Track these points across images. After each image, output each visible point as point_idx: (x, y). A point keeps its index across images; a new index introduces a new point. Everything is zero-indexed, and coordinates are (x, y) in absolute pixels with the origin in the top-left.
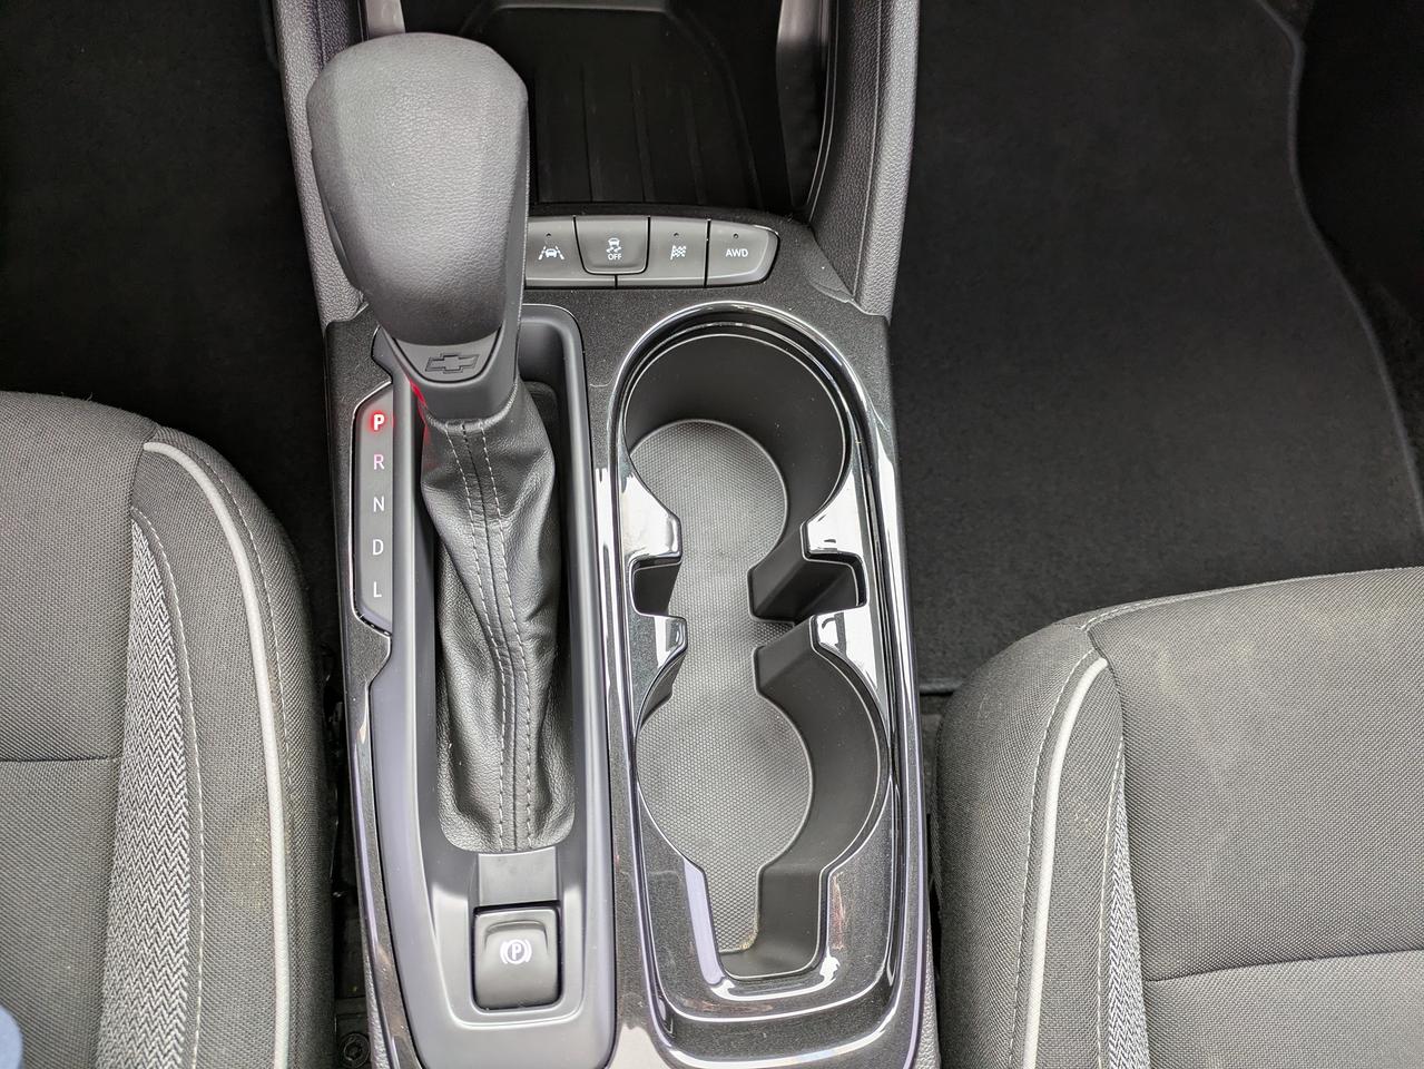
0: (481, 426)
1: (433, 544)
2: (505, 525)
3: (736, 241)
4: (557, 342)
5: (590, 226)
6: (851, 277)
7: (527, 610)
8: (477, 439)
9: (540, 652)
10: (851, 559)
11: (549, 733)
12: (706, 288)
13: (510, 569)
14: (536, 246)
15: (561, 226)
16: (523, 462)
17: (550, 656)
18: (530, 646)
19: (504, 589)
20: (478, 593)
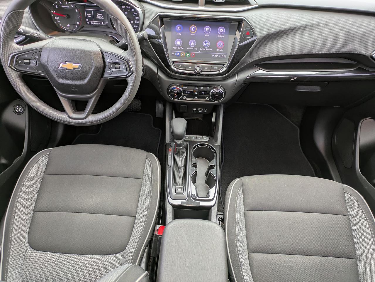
0: (180, 148)
1: (174, 158)
2: (181, 158)
3: (205, 138)
4: (187, 145)
5: (191, 136)
6: (216, 142)
7: (183, 166)
8: (180, 149)
9: (183, 170)
10: (214, 166)
11: (183, 179)
12: (202, 142)
13: (181, 162)
14: (186, 137)
15: (189, 136)
16: (183, 153)
17: (184, 171)
18: (183, 169)
19: (181, 164)
20: (178, 164)
